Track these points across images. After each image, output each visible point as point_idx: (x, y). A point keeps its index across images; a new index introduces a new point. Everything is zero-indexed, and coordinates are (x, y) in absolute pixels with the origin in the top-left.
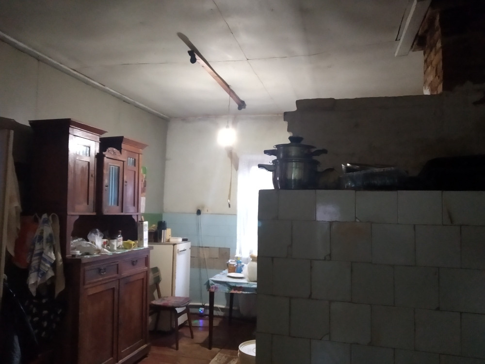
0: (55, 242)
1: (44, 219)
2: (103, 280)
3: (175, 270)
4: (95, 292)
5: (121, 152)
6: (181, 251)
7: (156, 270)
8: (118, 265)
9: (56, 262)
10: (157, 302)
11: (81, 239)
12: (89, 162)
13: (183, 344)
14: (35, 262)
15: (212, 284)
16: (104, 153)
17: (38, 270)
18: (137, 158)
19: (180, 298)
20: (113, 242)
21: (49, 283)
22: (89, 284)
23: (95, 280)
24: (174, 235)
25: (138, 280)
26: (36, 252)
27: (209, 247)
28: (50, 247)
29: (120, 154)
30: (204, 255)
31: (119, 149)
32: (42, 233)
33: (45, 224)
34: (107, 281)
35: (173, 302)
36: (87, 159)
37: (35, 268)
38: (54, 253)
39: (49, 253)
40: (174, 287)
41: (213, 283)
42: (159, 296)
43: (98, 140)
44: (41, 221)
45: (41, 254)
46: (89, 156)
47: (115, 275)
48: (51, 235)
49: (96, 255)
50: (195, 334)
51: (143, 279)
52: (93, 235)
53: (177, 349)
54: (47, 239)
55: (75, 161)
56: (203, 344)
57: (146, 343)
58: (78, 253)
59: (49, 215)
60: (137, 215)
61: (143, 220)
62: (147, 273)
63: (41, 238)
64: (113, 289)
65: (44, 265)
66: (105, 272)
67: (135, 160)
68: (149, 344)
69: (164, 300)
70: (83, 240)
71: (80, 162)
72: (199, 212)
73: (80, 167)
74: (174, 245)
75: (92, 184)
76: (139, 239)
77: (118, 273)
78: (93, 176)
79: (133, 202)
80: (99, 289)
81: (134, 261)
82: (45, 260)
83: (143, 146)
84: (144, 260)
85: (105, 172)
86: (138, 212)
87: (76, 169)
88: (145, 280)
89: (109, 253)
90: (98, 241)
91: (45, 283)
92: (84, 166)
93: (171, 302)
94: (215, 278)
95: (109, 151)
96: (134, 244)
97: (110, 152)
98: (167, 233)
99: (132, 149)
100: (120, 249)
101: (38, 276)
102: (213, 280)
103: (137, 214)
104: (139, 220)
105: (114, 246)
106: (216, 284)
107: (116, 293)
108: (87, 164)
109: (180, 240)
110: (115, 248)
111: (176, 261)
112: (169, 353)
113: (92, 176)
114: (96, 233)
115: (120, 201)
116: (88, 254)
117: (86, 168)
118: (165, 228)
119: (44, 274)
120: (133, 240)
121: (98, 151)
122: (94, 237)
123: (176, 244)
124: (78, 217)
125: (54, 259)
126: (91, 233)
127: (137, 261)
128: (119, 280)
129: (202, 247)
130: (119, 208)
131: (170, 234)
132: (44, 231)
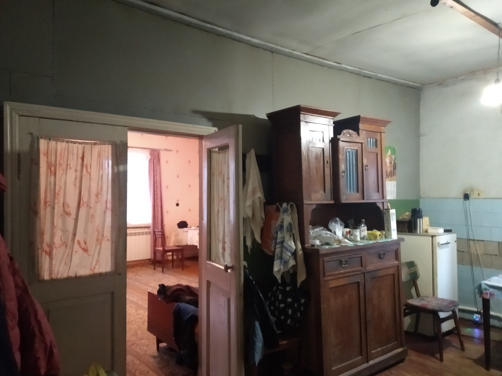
0: (294, 232)
1: (284, 208)
2: (345, 273)
3: (436, 267)
4: (336, 285)
5: (358, 134)
6: (442, 245)
7: (411, 264)
8: (361, 257)
9: (296, 250)
10: (415, 302)
11: (323, 228)
12: (323, 148)
13: (450, 355)
14: (278, 251)
15: (486, 289)
16: (338, 137)
17: (281, 258)
18: (378, 138)
19: (443, 300)
20: (356, 231)
21: (291, 272)
22: (330, 276)
23: (337, 272)
24: (433, 224)
25: (387, 275)
26: (278, 241)
27: (483, 241)
28: (290, 236)
29: (357, 136)
30: (476, 250)
31: (357, 130)
32: (282, 222)
33: (285, 213)
34: (350, 274)
35: (434, 305)
36: (321, 145)
37: (277, 256)
38: (294, 242)
39: (290, 242)
40: (435, 287)
41: (488, 288)
42: (418, 295)
43: (332, 123)
44: (281, 210)
45: (282, 242)
46: (323, 141)
47: (360, 268)
48: (290, 224)
49: (336, 246)
50: (466, 345)
51: (394, 274)
52: (333, 224)
53: (441, 360)
54: (287, 228)
55: (308, 149)
56: (477, 361)
57: (401, 346)
58: (318, 242)
59: (288, 204)
60: (383, 203)
61: (390, 208)
62: (398, 268)
63: (281, 227)
64: (358, 283)
65: (286, 254)
66: (347, 264)
67: (376, 140)
68: (405, 348)
69: (423, 300)
70: (323, 230)
71: (313, 149)
72: (466, 197)
73: (314, 154)
74: (432, 237)
75: (328, 171)
76: (386, 229)
77: (362, 266)
78: (329, 162)
79: (376, 188)
80: (342, 282)
81: (380, 254)
82: (286, 249)
83: (385, 123)
84: (394, 253)
85: (341, 156)
86: (383, 198)
87: (310, 157)
88: (396, 276)
89: (351, 244)
90: (339, 230)
91: (289, 271)
92: (319, 153)
93: (431, 304)
94: (490, 281)
95: (344, 133)
96: (380, 235)
97: (346, 135)
98: (424, 223)
99: (372, 128)
100: (364, 240)
101: (281, 263)
102: (486, 285)
103: (383, 201)
104: (385, 207)
105: (356, 236)
106: (491, 290)
107: (361, 287)
108: (321, 150)
109: (441, 230)
110: (359, 239)
111: (436, 256)
112: (432, 363)
113: (327, 162)
114: (336, 222)
115: (361, 188)
116: (327, 244)
117: (320, 154)
118: (421, 217)
119: (286, 263)
120: (379, 230)
121: (332, 135)
122: (335, 226)
123: (435, 236)
124: (314, 206)
125: (295, 248)
126: (332, 222)
127: (384, 254)
128: (364, 273)
129: (474, 240)
130: (359, 195)
131: (428, 224)
132: (285, 219)
